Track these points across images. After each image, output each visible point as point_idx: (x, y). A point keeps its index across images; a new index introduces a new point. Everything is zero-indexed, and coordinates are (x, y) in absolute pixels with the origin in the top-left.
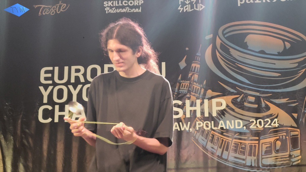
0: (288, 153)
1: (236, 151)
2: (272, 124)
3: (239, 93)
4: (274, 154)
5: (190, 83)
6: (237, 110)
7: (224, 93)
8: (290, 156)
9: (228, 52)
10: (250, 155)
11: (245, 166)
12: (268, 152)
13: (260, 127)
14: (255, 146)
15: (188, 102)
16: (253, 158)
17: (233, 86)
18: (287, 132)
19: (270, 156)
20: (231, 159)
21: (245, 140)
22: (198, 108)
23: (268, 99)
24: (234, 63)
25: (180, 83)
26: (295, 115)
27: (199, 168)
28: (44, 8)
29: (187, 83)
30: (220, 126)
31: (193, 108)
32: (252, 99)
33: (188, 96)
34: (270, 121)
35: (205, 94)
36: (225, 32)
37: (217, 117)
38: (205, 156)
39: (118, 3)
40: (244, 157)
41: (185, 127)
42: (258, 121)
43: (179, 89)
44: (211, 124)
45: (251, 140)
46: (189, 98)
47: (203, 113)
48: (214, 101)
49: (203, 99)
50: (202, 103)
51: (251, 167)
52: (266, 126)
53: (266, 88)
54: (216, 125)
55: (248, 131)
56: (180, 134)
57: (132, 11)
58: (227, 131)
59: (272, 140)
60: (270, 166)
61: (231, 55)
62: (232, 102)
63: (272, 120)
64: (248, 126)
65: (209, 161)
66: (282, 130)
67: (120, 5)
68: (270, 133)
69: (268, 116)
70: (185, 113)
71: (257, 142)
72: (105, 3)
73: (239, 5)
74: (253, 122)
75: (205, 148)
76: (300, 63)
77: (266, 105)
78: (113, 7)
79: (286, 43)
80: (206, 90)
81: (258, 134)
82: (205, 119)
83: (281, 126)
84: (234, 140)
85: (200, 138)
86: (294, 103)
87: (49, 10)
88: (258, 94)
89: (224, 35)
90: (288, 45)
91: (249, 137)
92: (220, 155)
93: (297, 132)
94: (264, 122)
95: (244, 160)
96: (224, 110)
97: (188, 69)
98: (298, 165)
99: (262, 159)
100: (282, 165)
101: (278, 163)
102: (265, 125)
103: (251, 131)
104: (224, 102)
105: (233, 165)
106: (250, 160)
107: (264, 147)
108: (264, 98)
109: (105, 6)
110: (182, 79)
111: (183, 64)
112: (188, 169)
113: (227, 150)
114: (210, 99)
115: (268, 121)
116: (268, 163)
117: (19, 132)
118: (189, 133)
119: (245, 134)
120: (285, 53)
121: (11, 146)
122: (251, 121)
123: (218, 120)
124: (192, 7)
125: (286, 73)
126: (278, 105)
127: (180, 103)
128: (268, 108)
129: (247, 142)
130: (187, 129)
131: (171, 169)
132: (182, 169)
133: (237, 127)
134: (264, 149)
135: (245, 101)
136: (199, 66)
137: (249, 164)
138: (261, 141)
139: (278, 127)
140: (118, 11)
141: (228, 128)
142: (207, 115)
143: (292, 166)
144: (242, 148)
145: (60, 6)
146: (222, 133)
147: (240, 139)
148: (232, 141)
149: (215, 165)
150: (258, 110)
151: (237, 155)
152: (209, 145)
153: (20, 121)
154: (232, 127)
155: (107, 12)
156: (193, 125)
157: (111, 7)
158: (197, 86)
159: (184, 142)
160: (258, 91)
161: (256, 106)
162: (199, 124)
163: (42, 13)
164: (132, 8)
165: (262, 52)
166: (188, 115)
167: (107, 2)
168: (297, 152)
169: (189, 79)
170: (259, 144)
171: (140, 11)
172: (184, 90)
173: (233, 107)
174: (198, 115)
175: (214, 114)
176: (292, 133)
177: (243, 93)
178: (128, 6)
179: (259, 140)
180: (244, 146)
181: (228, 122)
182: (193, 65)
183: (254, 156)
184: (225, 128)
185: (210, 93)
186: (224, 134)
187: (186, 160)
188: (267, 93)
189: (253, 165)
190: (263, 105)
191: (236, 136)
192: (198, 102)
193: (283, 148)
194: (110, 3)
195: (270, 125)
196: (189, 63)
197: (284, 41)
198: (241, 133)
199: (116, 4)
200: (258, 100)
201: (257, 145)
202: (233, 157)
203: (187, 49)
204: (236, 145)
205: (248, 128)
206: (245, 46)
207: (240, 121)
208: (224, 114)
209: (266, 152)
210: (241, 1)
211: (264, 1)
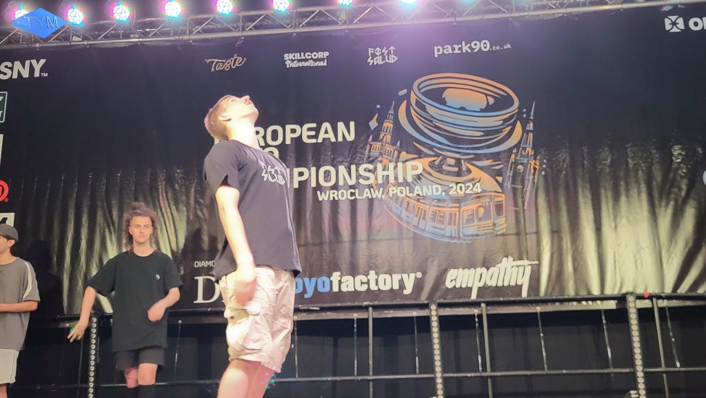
0: (492, 221)
1: (434, 220)
2: (474, 189)
3: (437, 155)
4: (476, 222)
5: (382, 145)
6: (435, 174)
7: (420, 155)
8: (494, 224)
9: (424, 109)
10: (450, 224)
11: (444, 236)
12: (470, 220)
13: (461, 193)
14: (455, 214)
15: (380, 166)
16: (454, 228)
17: (431, 148)
18: (491, 197)
19: (472, 225)
20: (429, 228)
21: (444, 207)
22: (391, 173)
23: (469, 161)
24: (431, 121)
25: (371, 145)
26: (500, 179)
27: (393, 239)
28: (217, 62)
29: (378, 145)
30: (416, 193)
31: (386, 173)
33: (380, 159)
34: (471, 186)
35: (398, 157)
36: (420, 87)
37: (412, 182)
38: (400, 226)
39: (300, 56)
40: (443, 227)
41: (377, 194)
42: (459, 185)
43: (370, 151)
44: (406, 190)
45: (451, 207)
46: (381, 162)
47: (396, 178)
48: (409, 164)
49: (397, 162)
50: (396, 167)
51: (451, 237)
52: (467, 192)
53: (468, 149)
54: (412, 191)
56: (371, 201)
57: (316, 65)
58: (424, 197)
59: (474, 207)
60: (472, 236)
61: (427, 112)
62: (430, 166)
63: (474, 185)
64: (447, 192)
65: (404, 231)
66: (485, 196)
67: (303, 57)
68: (472, 199)
69: (469, 181)
70: (376, 179)
71: (458, 209)
72: (285, 55)
73: (436, 56)
74: (453, 187)
75: (399, 217)
76: (505, 121)
77: (468, 168)
78: (295, 60)
79: (488, 97)
80: (399, 152)
81: (458, 200)
82: (399, 185)
83: (484, 191)
84: (432, 208)
85: (394, 206)
86: (499, 165)
87: (224, 63)
88: (458, 156)
89: (419, 90)
90: (491, 101)
91: (448, 204)
92: (416, 225)
93: (502, 198)
94: (465, 187)
95: (443, 229)
96: (421, 174)
97: (379, 128)
98: (503, 235)
99: (463, 228)
100: (485, 234)
101: (480, 233)
102: (466, 190)
103: (451, 198)
104: (419, 165)
105: (431, 236)
106: (450, 230)
107: (466, 214)
108: (465, 160)
109: (285, 59)
110: (373, 141)
111: (373, 124)
112: (381, 240)
113: (424, 218)
114: (404, 162)
115: (469, 186)
116: (470, 233)
117: (192, 202)
118: (381, 200)
119: (444, 200)
120: (489, 109)
121: (185, 219)
122: (450, 186)
123: (413, 186)
124: (383, 59)
125: (489, 132)
126: (481, 168)
127: (371, 167)
128: (469, 171)
129: (446, 210)
130: (379, 196)
131: (362, 241)
132: (374, 240)
133: (435, 193)
134: (465, 218)
135: (443, 164)
136: (392, 126)
137: (448, 234)
138: (462, 209)
139: (481, 192)
140: (301, 64)
141: (425, 194)
142: (401, 180)
143: (497, 235)
144: (441, 216)
145: (236, 60)
146: (418, 200)
147: (439, 206)
148: (429, 209)
149: (412, 236)
150: (459, 174)
151: (435, 224)
152: (404, 214)
153: (193, 190)
154: (429, 194)
155: (288, 67)
156: (386, 191)
157: (292, 61)
158: (389, 148)
159: (376, 210)
160: (458, 153)
161: (456, 169)
162: (393, 190)
163: (215, 68)
164: (315, 60)
165: (463, 109)
166: (380, 181)
167: (287, 54)
168: (501, 220)
169: (381, 141)
170: (459, 211)
171: (325, 64)
172: (375, 153)
173: (431, 171)
174: (392, 180)
175: (410, 180)
176: (497, 199)
177: (441, 155)
178: (312, 59)
179: (459, 207)
180: (443, 214)
181: (425, 187)
182: (385, 125)
183: (455, 225)
184: (421, 195)
185: (404, 155)
186: (421, 201)
187: (379, 231)
188: (469, 154)
189: (453, 235)
190: (464, 168)
191: (434, 203)
192: (392, 165)
193: (487, 216)
194: (291, 56)
195: (472, 190)
196: (380, 122)
197: (486, 95)
198: (439, 200)
199: (297, 56)
200: (458, 161)
201: (457, 213)
202: (431, 226)
203: (378, 106)
204: (435, 213)
205: (447, 193)
206: (443, 102)
207: (439, 186)
208: (420, 179)
209: (468, 221)
210: (439, 50)
211: (464, 51)
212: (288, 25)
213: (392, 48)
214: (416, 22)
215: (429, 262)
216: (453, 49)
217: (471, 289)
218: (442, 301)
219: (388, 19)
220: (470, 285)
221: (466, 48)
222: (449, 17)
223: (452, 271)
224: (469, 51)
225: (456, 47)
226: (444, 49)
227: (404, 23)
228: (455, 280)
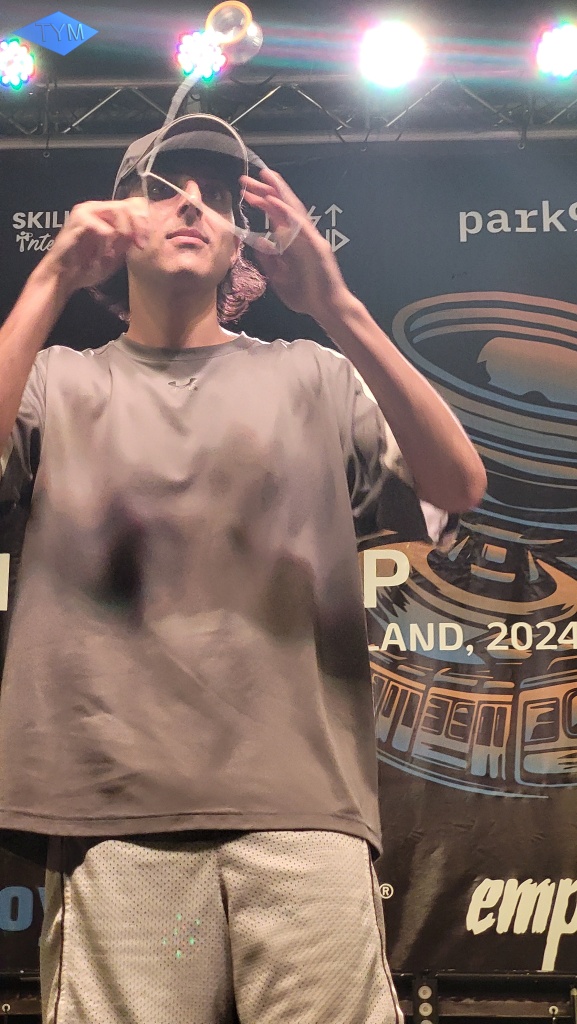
1: (437, 726)
2: (561, 640)
4: (563, 740)
6: (447, 589)
10: (485, 740)
11: (464, 776)
12: (545, 732)
13: (522, 649)
14: (502, 712)
16: (496, 752)
19: (551, 746)
20: (421, 751)
21: (468, 689)
23: (550, 555)
30: (387, 642)
32: (497, 553)
34: (553, 630)
36: (413, 327)
37: (377, 610)
40: (464, 748)
42: (515, 627)
45: (491, 691)
48: (371, 556)
51: (486, 780)
52: (541, 646)
53: (545, 518)
54: (375, 636)
55: (478, 661)
58: (411, 657)
59: (559, 691)
60: (551, 778)
62: (431, 563)
63: (560, 627)
64: (480, 645)
68: (553, 670)
69: (548, 613)
71: (509, 698)
72: (16, 218)
73: (463, 238)
74: (498, 630)
77: (544, 576)
78: (44, 231)
81: (513, 671)
84: (433, 690)
88: (517, 538)
89: (410, 335)
91: (482, 681)
92: (384, 740)
94: (535, 631)
95: (462, 756)
96: (404, 586)
99: (524, 754)
102: (536, 641)
103: (492, 661)
104: (402, 561)
105: (426, 773)
106: (482, 758)
107: (533, 714)
108: (536, 550)
109: (16, 226)
113: (408, 722)
115: (546, 630)
116: (544, 771)
119: (470, 669)
122: (490, 626)
123: (380, 621)
128: (548, 584)
129: (476, 697)
133: (443, 647)
134: (531, 724)
135: (473, 561)
137: (478, 770)
138: (524, 696)
141: (413, 648)
144: (458, 717)
146: (393, 666)
147: (454, 687)
148: (426, 693)
150: (517, 592)
151: (442, 740)
154: (428, 647)
155: (22, 249)
157: (36, 233)
160: (517, 528)
165: (536, 398)
167: (23, 215)
170: (514, 703)
173: (434, 579)
175: (370, 602)
177: (468, 532)
179: (515, 692)
180: (464, 710)
181: (414, 629)
183: (499, 744)
184: (403, 648)
186: (402, 667)
188: (548, 534)
189: (494, 774)
190: (534, 575)
191: (439, 676)
194: (33, 219)
195: (554, 641)
198: (455, 668)
199: (52, 221)
200: (517, 555)
201: (509, 708)
202: (427, 744)
204: (440, 705)
205: (480, 650)
206: (480, 376)
207: (457, 627)
208: (401, 603)
209: (538, 733)
210: (471, 223)
211: (546, 228)
212: (28, 129)
213: (334, 208)
214: (405, 138)
215: (417, 857)
216: (515, 221)
217: (542, 939)
218: (451, 973)
219: (327, 124)
220: (539, 928)
221: (550, 220)
222: (506, 126)
223: (487, 882)
224: (561, 228)
225: (524, 215)
226: (486, 219)
227: (372, 138)
228: (495, 910)
